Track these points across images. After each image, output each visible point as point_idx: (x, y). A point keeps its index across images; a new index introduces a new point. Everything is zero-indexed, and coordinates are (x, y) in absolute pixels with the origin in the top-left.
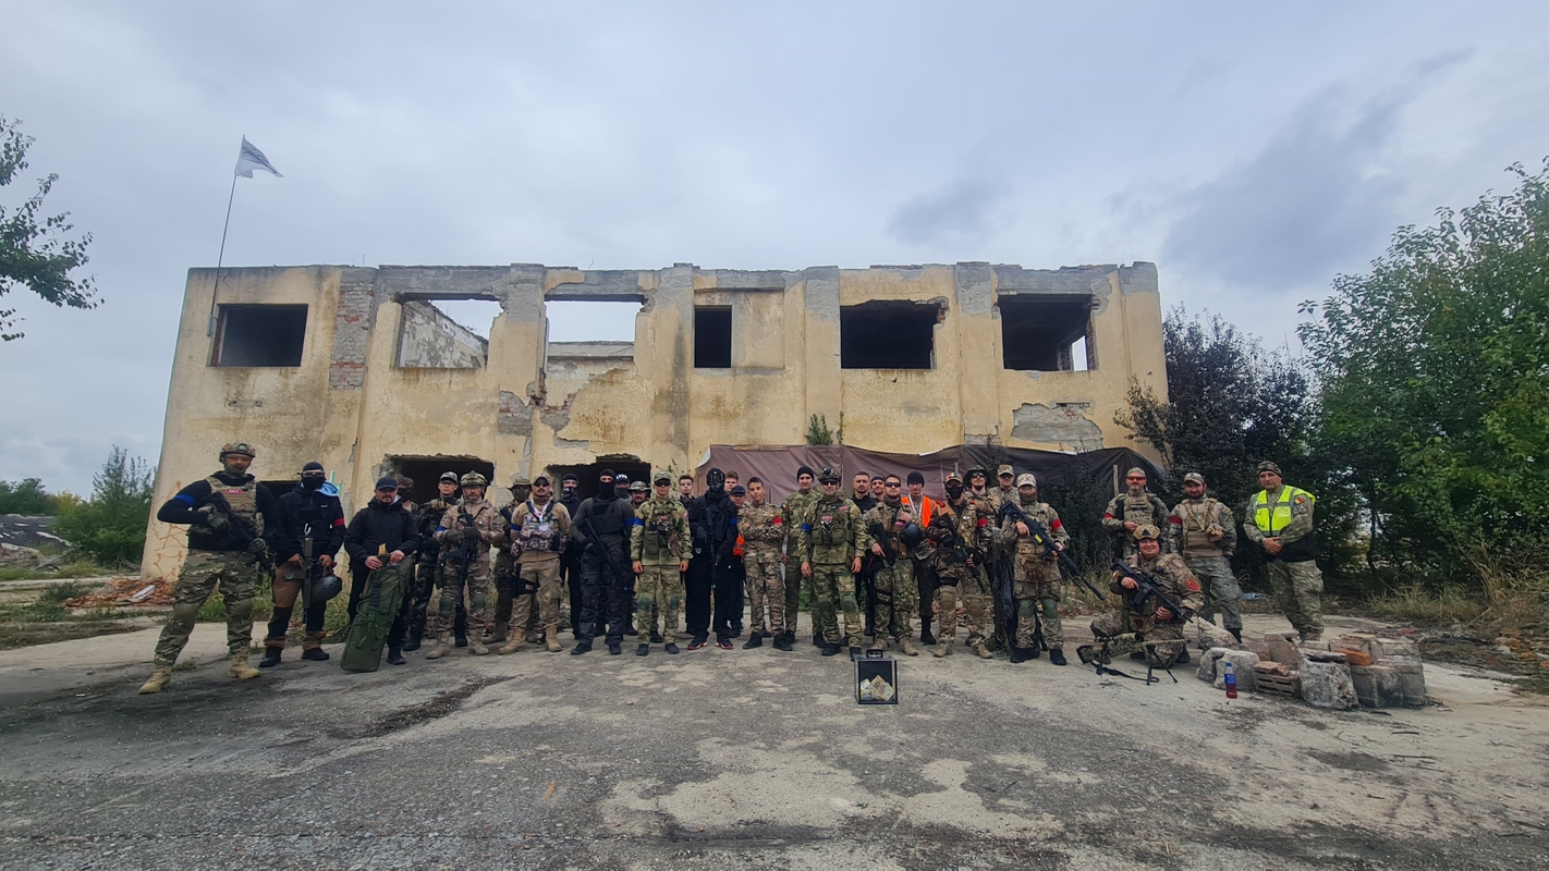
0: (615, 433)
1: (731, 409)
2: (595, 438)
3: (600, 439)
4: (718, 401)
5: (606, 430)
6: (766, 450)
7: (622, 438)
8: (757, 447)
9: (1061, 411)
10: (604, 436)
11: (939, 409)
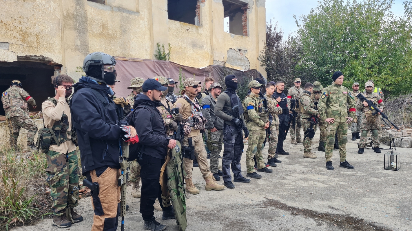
0: (31, 39)
1: (112, 33)
2: (15, 41)
3: (20, 42)
4: (104, 26)
5: (24, 37)
6: (133, 61)
7: (38, 44)
8: (128, 59)
9: (239, 53)
10: (23, 40)
11: (204, 47)
